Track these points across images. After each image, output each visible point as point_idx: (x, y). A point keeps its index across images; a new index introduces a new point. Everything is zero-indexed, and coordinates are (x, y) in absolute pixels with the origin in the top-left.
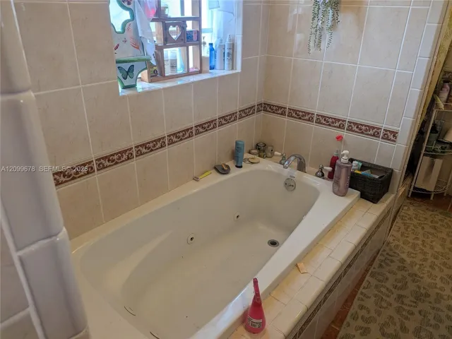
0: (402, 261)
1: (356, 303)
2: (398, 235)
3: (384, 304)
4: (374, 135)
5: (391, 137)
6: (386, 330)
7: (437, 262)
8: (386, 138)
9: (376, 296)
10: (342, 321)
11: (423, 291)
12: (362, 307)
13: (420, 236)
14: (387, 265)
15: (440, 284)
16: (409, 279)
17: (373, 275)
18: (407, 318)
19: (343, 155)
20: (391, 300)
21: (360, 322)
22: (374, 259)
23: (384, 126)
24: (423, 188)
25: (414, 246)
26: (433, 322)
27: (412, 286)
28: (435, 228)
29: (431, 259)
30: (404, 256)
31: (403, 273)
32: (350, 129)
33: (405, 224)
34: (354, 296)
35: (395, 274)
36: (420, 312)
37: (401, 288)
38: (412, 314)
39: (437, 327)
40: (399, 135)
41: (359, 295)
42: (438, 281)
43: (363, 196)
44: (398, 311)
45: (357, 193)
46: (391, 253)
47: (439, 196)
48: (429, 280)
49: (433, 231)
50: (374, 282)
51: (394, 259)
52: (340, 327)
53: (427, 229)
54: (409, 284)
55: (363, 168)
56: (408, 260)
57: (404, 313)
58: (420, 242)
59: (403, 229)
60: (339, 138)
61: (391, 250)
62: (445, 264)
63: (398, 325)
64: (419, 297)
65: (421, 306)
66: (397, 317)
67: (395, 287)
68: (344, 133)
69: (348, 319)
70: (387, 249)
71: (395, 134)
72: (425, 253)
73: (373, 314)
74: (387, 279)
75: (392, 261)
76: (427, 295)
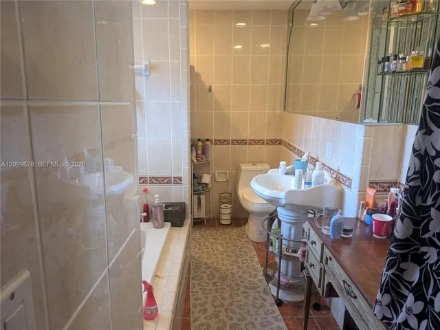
0: (206, 263)
1: (192, 298)
2: (197, 250)
3: (207, 292)
4: (168, 183)
5: (179, 181)
6: (215, 304)
7: (224, 256)
8: (176, 183)
9: (201, 289)
10: (189, 313)
11: (224, 275)
12: (196, 299)
13: (209, 246)
14: (198, 269)
15: (231, 267)
16: (214, 272)
17: (193, 279)
18: (222, 293)
19: (155, 198)
20: (210, 287)
21: (199, 308)
22: (190, 269)
23: (173, 176)
24: (199, 217)
25: (208, 252)
26: (236, 288)
27: (217, 275)
28: (215, 239)
29: (220, 256)
30: (205, 261)
31: (209, 270)
32: (151, 183)
33: (198, 243)
34: (189, 295)
35: (206, 272)
36: (228, 286)
37: (212, 279)
38: (224, 289)
39: (238, 289)
40: (183, 180)
41: (191, 294)
42: (229, 266)
43: (173, 225)
44: (216, 291)
45: (169, 224)
46: (198, 262)
47: (209, 220)
48: (225, 268)
49: (214, 241)
50: (196, 282)
51: (201, 265)
52: (189, 316)
53: (211, 240)
54: (216, 275)
55: (166, 207)
56: (209, 262)
57: (220, 290)
58: (210, 249)
59: (198, 246)
60: (145, 190)
61: (196, 260)
62: (228, 256)
63: (220, 298)
64: (224, 278)
65: (226, 283)
66: (217, 294)
67: (209, 279)
68: (148, 187)
69: (192, 309)
70: (194, 261)
71: (180, 179)
72: (216, 255)
73: (204, 300)
74: (202, 277)
75: (201, 266)
76: (227, 276)
